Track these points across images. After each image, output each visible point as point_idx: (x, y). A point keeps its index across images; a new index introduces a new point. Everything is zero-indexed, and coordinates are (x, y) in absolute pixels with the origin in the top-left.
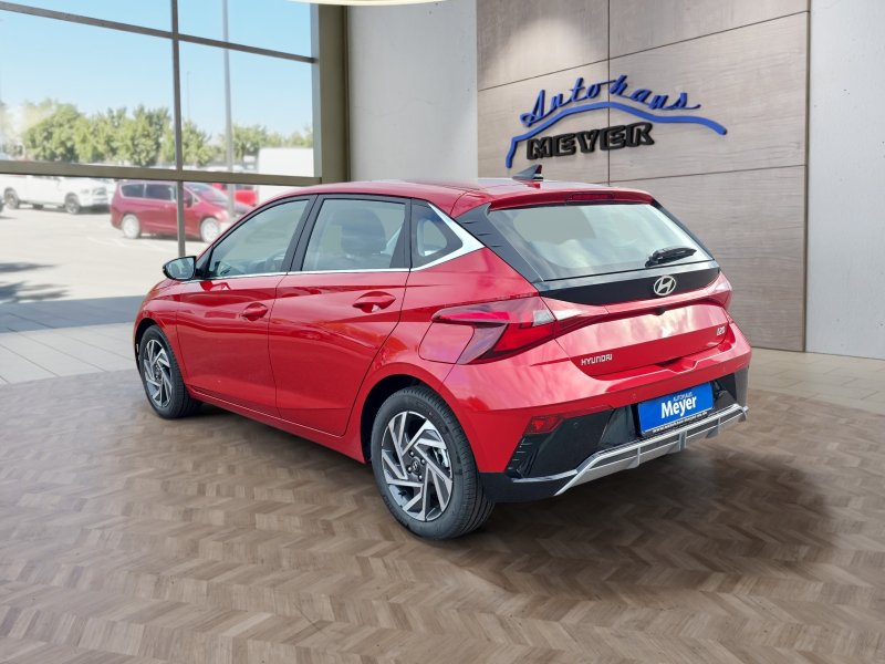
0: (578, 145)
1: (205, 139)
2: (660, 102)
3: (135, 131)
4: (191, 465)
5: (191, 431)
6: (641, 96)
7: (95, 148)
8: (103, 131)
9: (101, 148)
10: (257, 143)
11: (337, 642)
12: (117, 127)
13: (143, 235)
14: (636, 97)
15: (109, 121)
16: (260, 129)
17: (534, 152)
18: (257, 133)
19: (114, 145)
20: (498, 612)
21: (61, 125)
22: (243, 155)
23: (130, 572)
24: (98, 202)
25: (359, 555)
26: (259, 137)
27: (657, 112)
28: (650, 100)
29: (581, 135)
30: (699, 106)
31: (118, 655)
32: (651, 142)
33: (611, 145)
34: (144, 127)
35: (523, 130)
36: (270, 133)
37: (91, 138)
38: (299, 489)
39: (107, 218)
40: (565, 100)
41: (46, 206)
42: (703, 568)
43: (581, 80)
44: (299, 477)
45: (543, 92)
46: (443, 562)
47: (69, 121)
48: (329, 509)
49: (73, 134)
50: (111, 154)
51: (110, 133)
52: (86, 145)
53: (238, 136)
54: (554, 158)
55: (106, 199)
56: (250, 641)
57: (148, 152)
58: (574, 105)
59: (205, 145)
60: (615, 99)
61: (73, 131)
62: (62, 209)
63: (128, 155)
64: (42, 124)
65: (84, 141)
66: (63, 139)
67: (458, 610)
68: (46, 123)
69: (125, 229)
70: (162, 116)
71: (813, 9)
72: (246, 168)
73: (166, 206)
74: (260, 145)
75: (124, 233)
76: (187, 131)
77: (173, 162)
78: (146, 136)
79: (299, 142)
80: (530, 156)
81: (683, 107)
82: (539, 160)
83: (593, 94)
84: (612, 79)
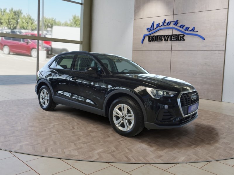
0: (163, 39)
2: (187, 29)
3: (9, 17)
6: (182, 26)
12: (3, 15)
13: (11, 53)
14: (180, 26)
16: (54, 19)
17: (150, 40)
19: (2, 21)
22: (47, 28)
26: (53, 22)
27: (186, 32)
28: (184, 28)
29: (164, 36)
30: (198, 31)
32: (184, 40)
33: (173, 40)
34: (12, 16)
35: (147, 33)
40: (160, 25)
43: (165, 20)
45: (154, 22)
50: (0, 24)
51: (1, 17)
54: (156, 42)
58: (163, 27)
59: (34, 23)
60: (175, 26)
63: (6, 25)
69: (4, 51)
70: (19, 12)
71: (229, 8)
72: (48, 32)
73: (19, 44)
74: (53, 25)
75: (4, 52)
76: (28, 18)
77: (23, 29)
78: (13, 19)
79: (67, 25)
80: (149, 41)
81: (193, 31)
82: (151, 42)
83: (169, 24)
84: (174, 21)
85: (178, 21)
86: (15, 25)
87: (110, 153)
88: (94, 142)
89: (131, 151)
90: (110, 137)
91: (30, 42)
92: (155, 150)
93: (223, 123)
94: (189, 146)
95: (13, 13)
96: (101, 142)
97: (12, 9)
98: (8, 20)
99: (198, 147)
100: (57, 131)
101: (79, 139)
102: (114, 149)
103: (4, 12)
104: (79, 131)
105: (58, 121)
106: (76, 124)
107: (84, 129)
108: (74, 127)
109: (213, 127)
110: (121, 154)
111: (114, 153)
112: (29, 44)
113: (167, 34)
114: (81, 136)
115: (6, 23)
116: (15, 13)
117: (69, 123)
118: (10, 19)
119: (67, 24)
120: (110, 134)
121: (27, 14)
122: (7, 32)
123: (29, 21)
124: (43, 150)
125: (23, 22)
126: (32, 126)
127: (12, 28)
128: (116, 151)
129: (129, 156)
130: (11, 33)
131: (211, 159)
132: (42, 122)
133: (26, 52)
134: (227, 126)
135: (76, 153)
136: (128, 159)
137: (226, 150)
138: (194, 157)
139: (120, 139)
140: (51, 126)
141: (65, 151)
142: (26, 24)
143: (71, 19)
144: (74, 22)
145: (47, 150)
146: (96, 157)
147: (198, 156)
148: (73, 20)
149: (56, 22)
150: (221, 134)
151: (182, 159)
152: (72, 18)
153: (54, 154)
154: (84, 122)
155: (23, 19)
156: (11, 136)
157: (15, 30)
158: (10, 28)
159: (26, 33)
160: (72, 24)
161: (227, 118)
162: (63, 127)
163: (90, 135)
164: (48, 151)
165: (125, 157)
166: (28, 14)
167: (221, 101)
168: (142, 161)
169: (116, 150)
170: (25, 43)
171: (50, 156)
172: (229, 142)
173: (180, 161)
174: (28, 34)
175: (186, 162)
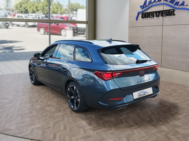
0: (155, 15)
1: (63, 7)
2: (177, 3)
3: (44, 4)
4: (37, 96)
5: (40, 88)
7: (33, 10)
8: (35, 5)
9: (35, 10)
10: (77, 8)
11: (51, 131)
12: (39, 4)
13: (45, 33)
14: (171, 2)
15: (37, 2)
16: (78, 4)
17: (143, 16)
18: (77, 5)
19: (38, 8)
20: (85, 129)
21: (24, 3)
22: (73, 12)
23: (17, 116)
24: (33, 24)
25: (63, 116)
26: (77, 6)
27: (176, 6)
28: (174, 3)
29: (156, 12)
30: (187, 5)
31: (10, 129)
32: (174, 15)
33: (164, 15)
34: (46, 3)
35: (140, 10)
36: (81, 5)
37: (32, 7)
38: (58, 102)
39: (36, 29)
40: (152, 2)
41: (20, 25)
42: (134, 124)
44: (59, 100)
46: (80, 119)
47: (26, 2)
48: (62, 107)
49: (27, 6)
50: (37, 11)
51: (37, 5)
52: (31, 9)
53: (72, 6)
54: (148, 18)
55: (36, 23)
56: (35, 129)
57: (47, 11)
58: (154, 4)
59: (62, 8)
60: (165, 2)
61: (27, 5)
62: (24, 26)
63: (42, 11)
64: (19, 3)
65: (30, 7)
66: (25, 7)
67: (77, 127)
68: (20, 3)
70: (51, 0)
75: (40, 33)
76: (57, 4)
77: (54, 13)
78: (47, 6)
81: (183, 5)
82: (144, 19)
89: (65, 129)
95: (46, 1)
96: (48, 116)
98: (43, 7)
100: (21, 104)
101: (31, 113)
103: (40, 1)
107: (45, 103)
108: (39, 100)
111: (48, 129)
112: (59, 25)
113: (158, 10)
115: (42, 10)
121: (57, 1)
122: (42, 17)
123: (59, 7)
125: (54, 8)
129: (57, 135)
133: (57, 32)
149: (80, 6)
155: (54, 5)
157: (48, 15)
158: (44, 14)
159: (56, 16)
162: (30, 100)
163: (45, 109)
169: (52, 127)
170: (56, 25)
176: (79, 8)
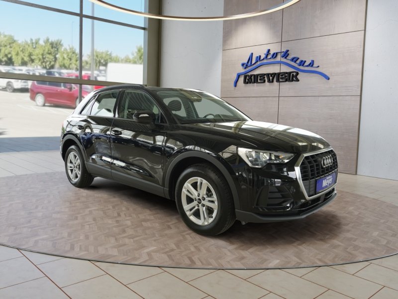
0: (266, 79)
2: (303, 63)
3: (44, 51)
6: (295, 60)
7: (23, 59)
8: (27, 50)
9: (26, 59)
10: (107, 60)
13: (46, 104)
14: (292, 60)
15: (31, 45)
16: (109, 53)
17: (247, 81)
18: (107, 55)
19: (33, 57)
21: (6, 46)
22: (100, 65)
24: (23, 87)
27: (301, 68)
28: (298, 62)
29: (268, 75)
30: (318, 66)
31: (112, 255)
32: (298, 80)
33: (281, 80)
34: (48, 49)
35: (242, 70)
36: (114, 55)
37: (21, 53)
39: (28, 95)
40: (262, 58)
43: (269, 50)
45: (252, 53)
47: (10, 44)
49: (11, 51)
50: (31, 62)
51: (31, 51)
52: (18, 57)
53: (97, 56)
54: (255, 84)
55: (28, 85)
56: (152, 253)
57: (50, 62)
60: (284, 60)
62: (4, 89)
63: (40, 63)
65: (17, 54)
66: (6, 53)
69: (37, 101)
70: (58, 44)
71: (367, 30)
72: (100, 73)
73: (59, 90)
74: (108, 62)
75: (36, 103)
76: (70, 52)
77: (63, 68)
78: (50, 54)
79: (128, 61)
80: (245, 82)
81: (312, 66)
82: (249, 84)
83: (274, 56)
84: (282, 51)
85: (288, 51)
86: (52, 63)
87: (165, 253)
88: (146, 236)
89: (199, 250)
90: (171, 228)
91: (74, 88)
92: (236, 249)
93: (351, 208)
94: (290, 242)
95: (49, 44)
96: (157, 235)
97: (48, 40)
98: (43, 55)
99: (304, 244)
100: (94, 219)
101: (124, 231)
102: (174, 246)
103: (36, 43)
104: (126, 220)
105: (99, 204)
106: (124, 209)
107: (135, 217)
108: (121, 213)
109: (334, 214)
110: (182, 255)
111: (173, 252)
112: (73, 90)
113: (272, 72)
114: (128, 227)
115: (40, 60)
116: (52, 44)
117: (114, 207)
118: (45, 53)
119: (129, 59)
120: (172, 224)
121: (69, 46)
122: (41, 73)
123: (73, 57)
124: (68, 247)
125: (64, 58)
126: (59, 212)
127: (48, 68)
128: (175, 250)
129: (193, 258)
130: (46, 75)
131: (320, 264)
132: (74, 206)
133: (69, 103)
134: (356, 213)
135: (115, 252)
136: (191, 262)
137: (348, 250)
138: (294, 260)
139: (186, 231)
140: (87, 211)
141: (100, 249)
142: (68, 60)
143: (134, 52)
144: (138, 57)
145: (72, 248)
146: (144, 258)
147: (300, 259)
148: (138, 54)
149: (112, 57)
150: (344, 225)
151: (275, 262)
152: (136, 50)
153: (82, 254)
154: (137, 207)
155: (64, 53)
156: (25, 227)
157: (52, 70)
158: (45, 68)
159: (68, 74)
160: (136, 60)
161: (359, 200)
162: (105, 213)
163: (142, 225)
164: (74, 249)
165: (188, 259)
166: (71, 46)
167: (356, 174)
168: (211, 265)
169: (176, 248)
170: (66, 89)
171: (76, 256)
172: (356, 237)
173: (271, 265)
174: (72, 76)
175: (280, 267)
176: (110, 60)
